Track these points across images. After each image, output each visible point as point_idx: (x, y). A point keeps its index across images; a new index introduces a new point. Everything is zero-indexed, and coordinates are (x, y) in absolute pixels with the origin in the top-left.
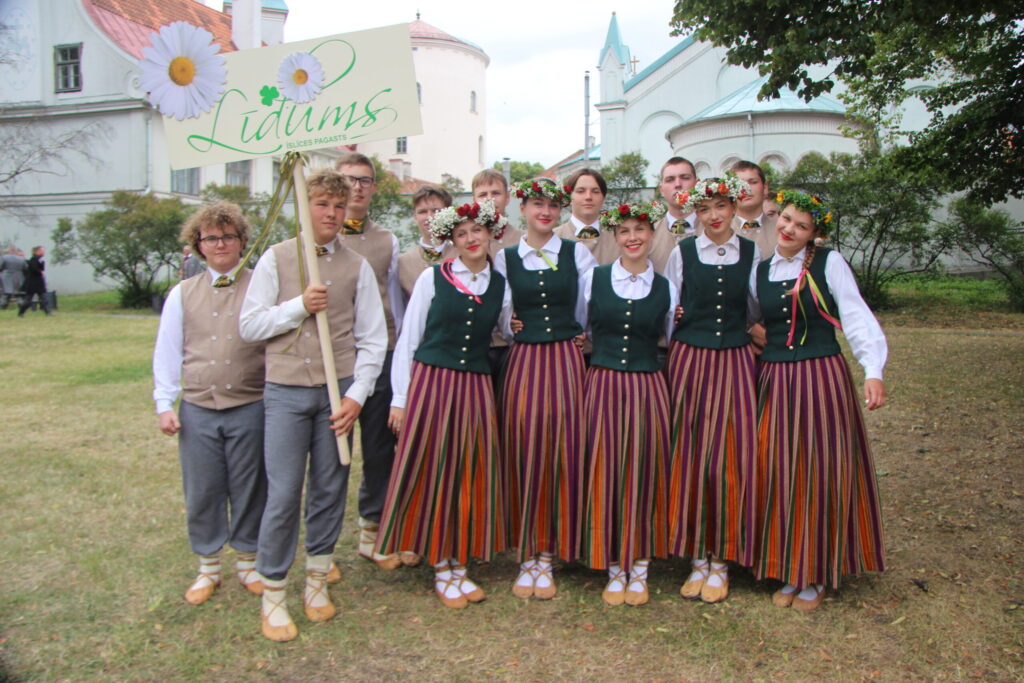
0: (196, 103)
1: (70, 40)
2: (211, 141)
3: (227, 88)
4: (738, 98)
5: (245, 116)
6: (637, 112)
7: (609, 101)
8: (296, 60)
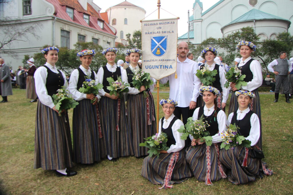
7: (197, 19)
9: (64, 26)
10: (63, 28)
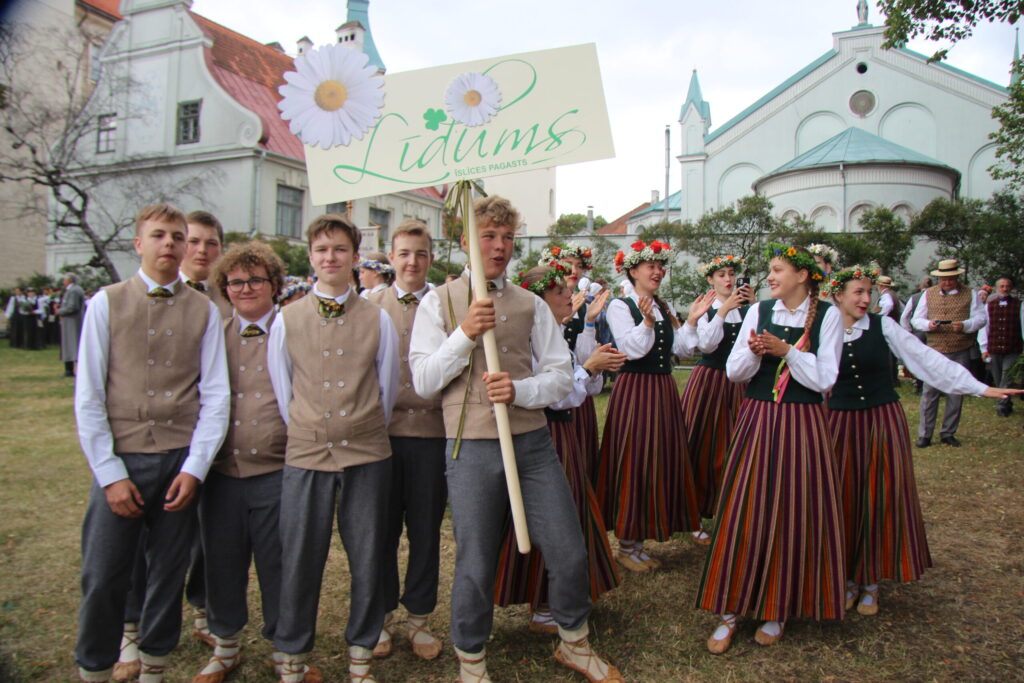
0: (346, 129)
1: (190, 97)
2: (363, 171)
3: (384, 112)
4: (826, 149)
5: (405, 142)
6: (717, 165)
7: (691, 152)
8: (468, 81)
9: (287, 175)
10: (284, 181)
